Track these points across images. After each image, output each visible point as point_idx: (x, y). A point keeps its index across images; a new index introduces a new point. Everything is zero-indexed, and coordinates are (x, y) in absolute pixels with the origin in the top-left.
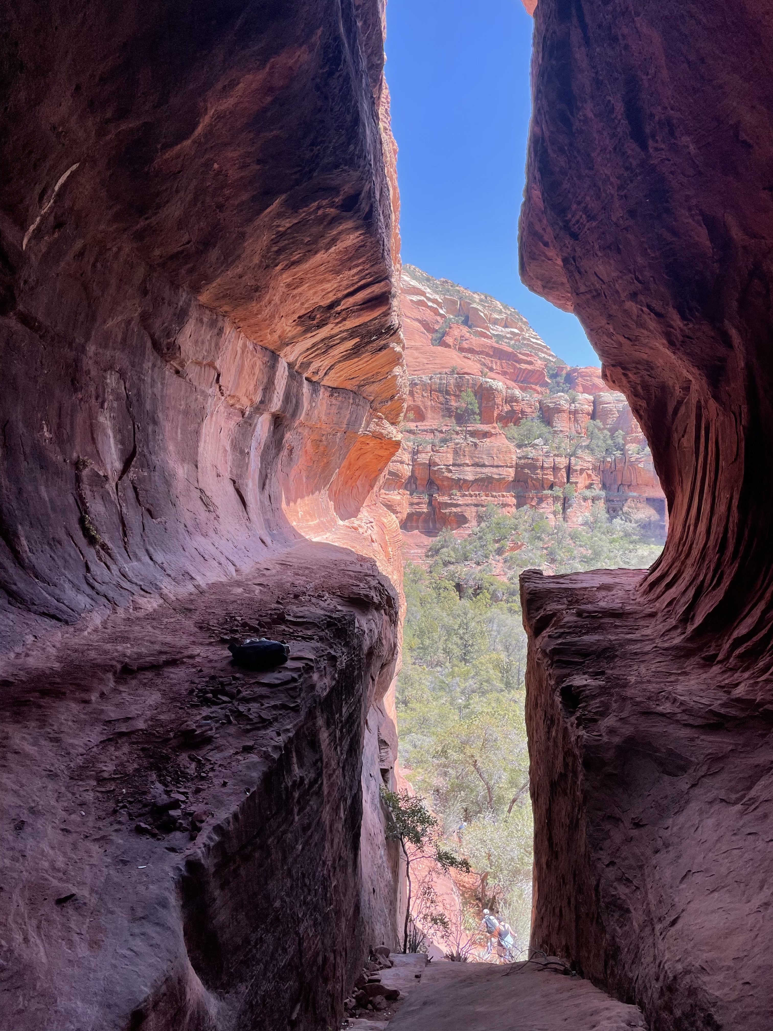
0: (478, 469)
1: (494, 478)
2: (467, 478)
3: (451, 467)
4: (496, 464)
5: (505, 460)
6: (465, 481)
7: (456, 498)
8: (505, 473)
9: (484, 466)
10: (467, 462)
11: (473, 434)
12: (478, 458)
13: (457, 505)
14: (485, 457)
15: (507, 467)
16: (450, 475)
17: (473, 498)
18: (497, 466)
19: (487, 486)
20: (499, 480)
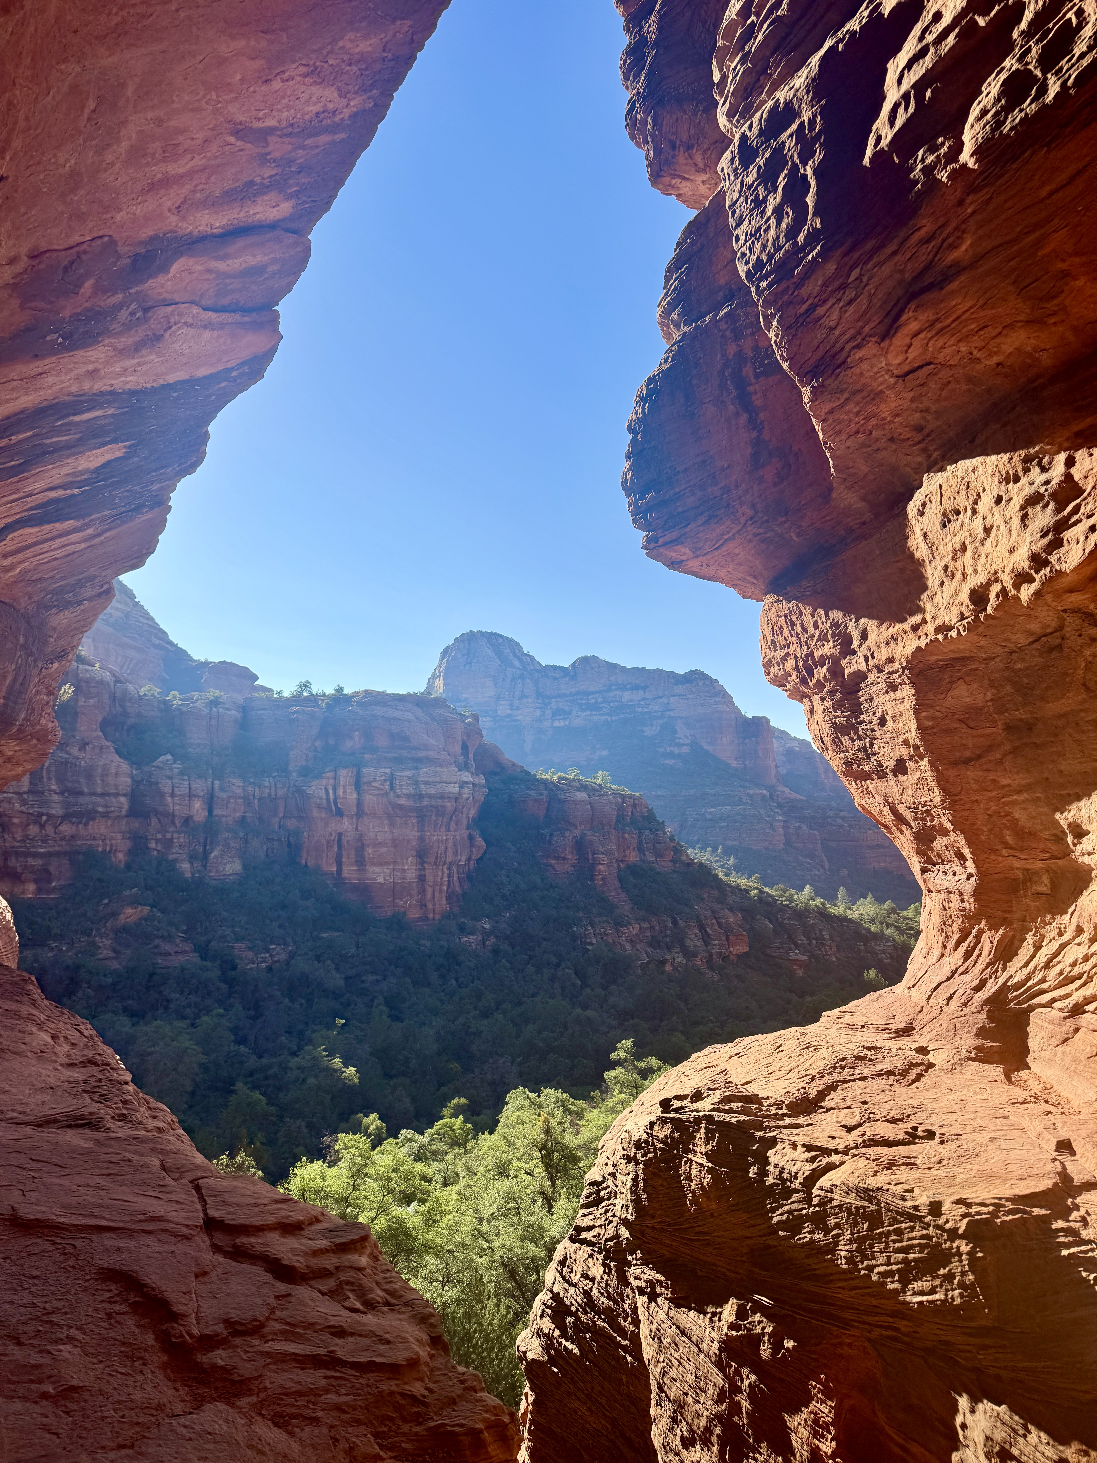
0: (74, 798)
1: (97, 812)
2: (53, 812)
3: (25, 796)
4: (99, 790)
5: (115, 785)
6: (50, 817)
8: (114, 804)
9: (80, 793)
10: (53, 787)
12: (71, 781)
13: (35, 855)
14: (82, 780)
15: (118, 795)
18: (102, 794)
19: (88, 824)
20: (105, 815)
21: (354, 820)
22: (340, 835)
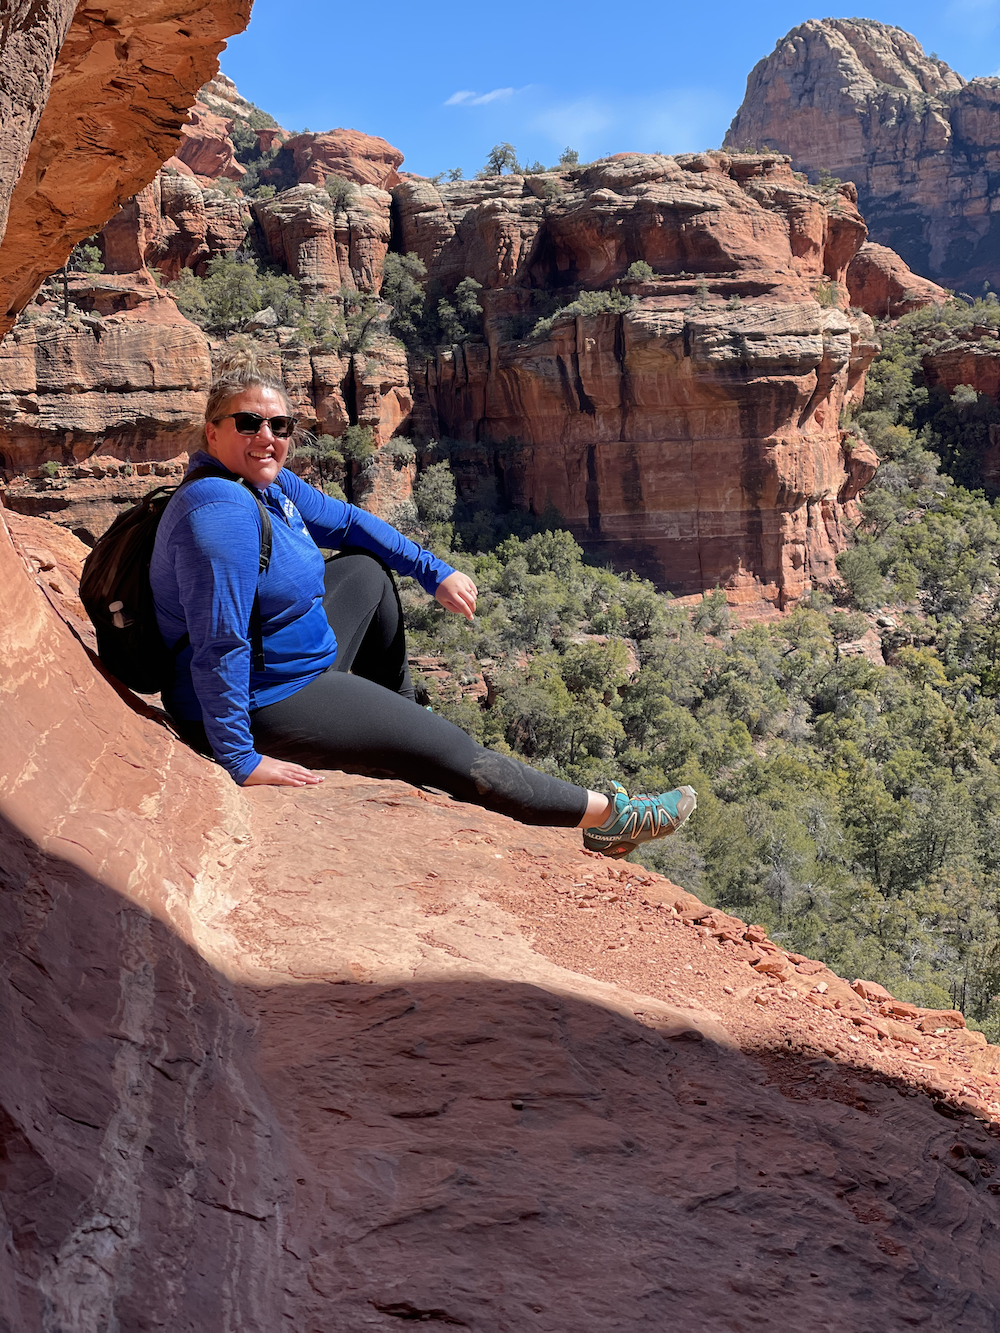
0: (113, 399)
1: (157, 422)
2: (83, 425)
3: (33, 398)
4: (159, 382)
5: (183, 371)
6: (78, 433)
7: (56, 483)
8: (186, 407)
9: (126, 389)
10: (79, 379)
11: (86, 300)
12: (108, 367)
14: (126, 364)
15: (190, 388)
16: (31, 420)
17: (107, 480)
18: (164, 389)
19: (141, 446)
20: (173, 427)
21: (617, 419)
22: (591, 449)
